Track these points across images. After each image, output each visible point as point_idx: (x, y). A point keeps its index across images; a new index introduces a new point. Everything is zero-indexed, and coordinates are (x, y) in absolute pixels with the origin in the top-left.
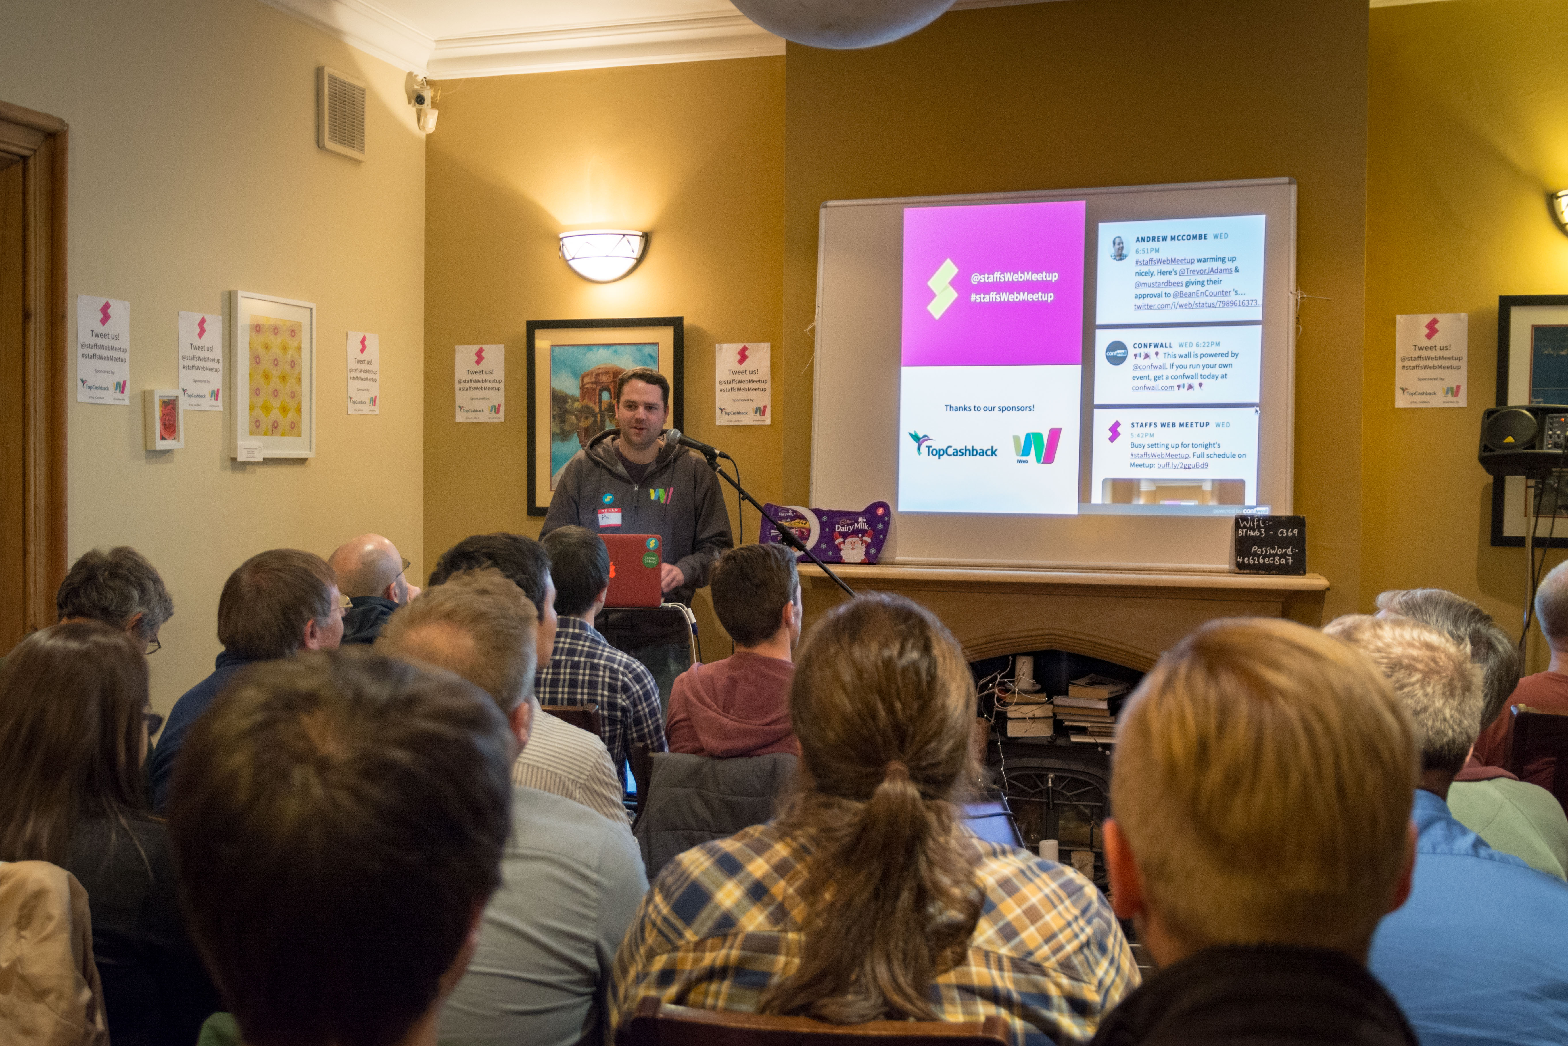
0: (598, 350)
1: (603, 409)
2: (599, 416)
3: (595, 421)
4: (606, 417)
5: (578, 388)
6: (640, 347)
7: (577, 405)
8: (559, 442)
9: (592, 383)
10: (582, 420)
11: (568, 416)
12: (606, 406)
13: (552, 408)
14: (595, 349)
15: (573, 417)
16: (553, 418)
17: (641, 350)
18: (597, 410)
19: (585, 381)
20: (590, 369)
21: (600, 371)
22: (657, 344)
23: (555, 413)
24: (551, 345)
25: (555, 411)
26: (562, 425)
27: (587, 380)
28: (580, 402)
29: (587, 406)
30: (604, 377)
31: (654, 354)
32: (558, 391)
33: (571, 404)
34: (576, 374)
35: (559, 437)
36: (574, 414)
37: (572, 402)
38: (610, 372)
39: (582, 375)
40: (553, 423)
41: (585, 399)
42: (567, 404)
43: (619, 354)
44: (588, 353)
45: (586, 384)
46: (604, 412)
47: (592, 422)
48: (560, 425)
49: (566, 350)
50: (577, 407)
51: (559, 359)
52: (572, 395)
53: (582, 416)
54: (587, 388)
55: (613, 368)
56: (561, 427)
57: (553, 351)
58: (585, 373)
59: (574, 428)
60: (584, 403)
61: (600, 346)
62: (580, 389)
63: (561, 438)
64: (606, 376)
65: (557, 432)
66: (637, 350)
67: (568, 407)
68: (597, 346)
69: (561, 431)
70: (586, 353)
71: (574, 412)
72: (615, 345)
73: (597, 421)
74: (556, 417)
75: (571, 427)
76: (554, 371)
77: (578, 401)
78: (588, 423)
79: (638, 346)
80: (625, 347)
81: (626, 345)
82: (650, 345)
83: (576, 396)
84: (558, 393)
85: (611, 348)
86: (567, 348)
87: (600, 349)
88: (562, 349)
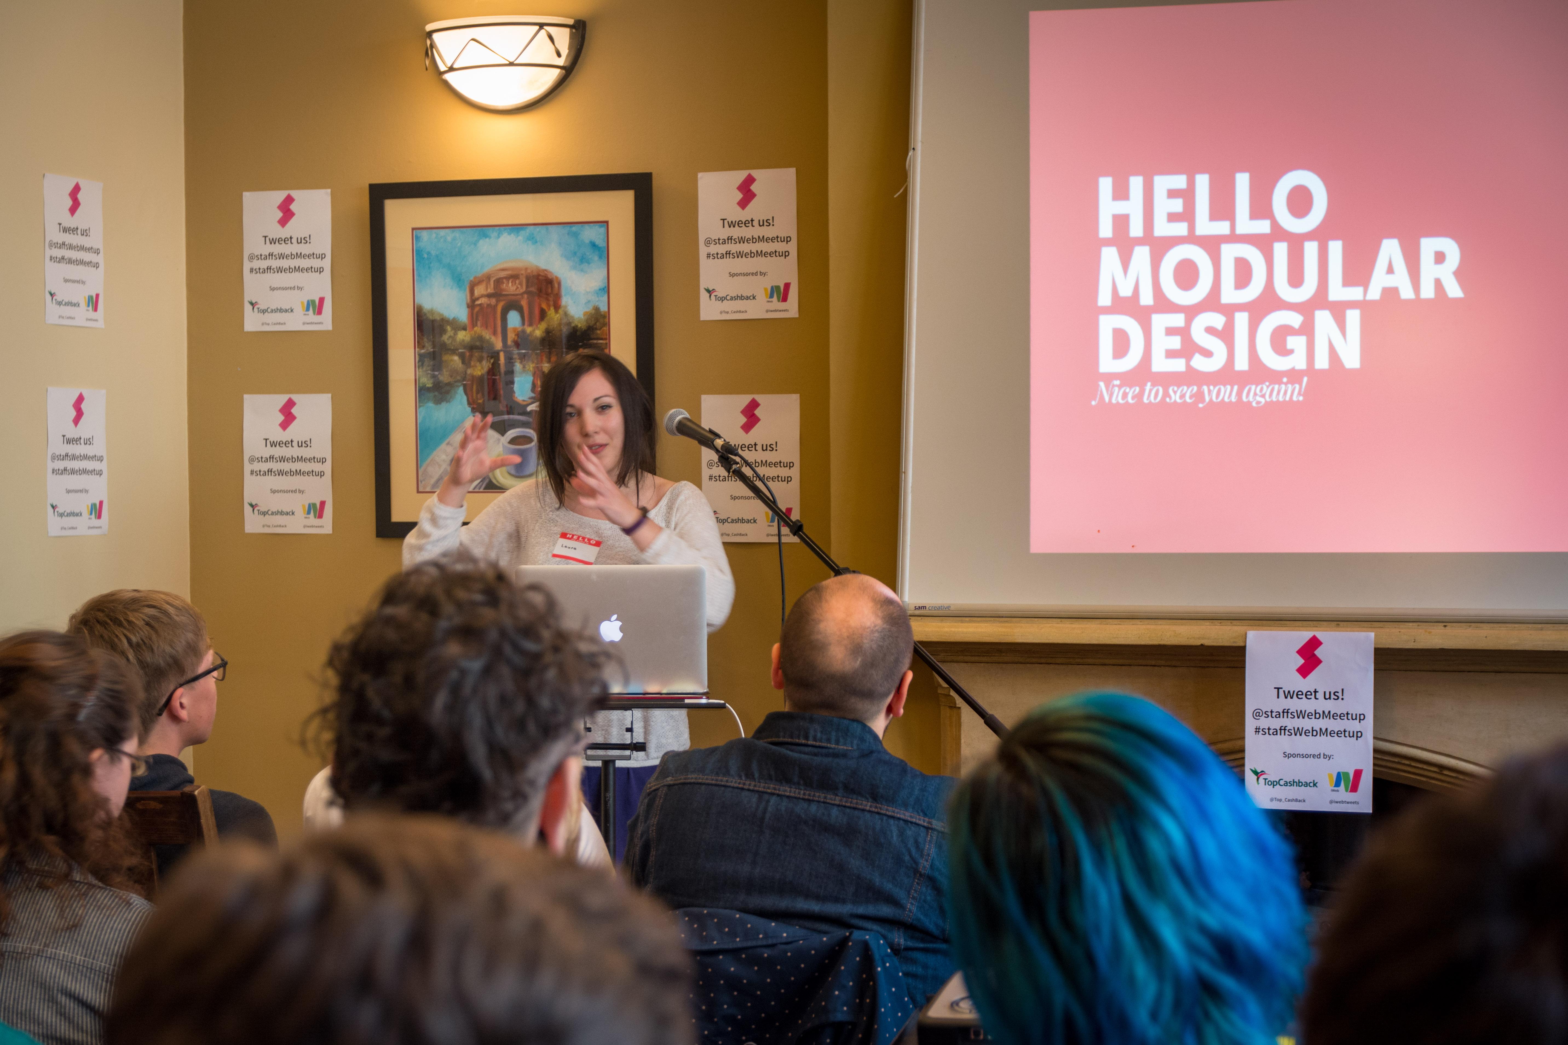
1: (509, 342)
2: (502, 355)
3: (496, 364)
4: (516, 357)
5: (465, 306)
6: (574, 229)
7: (462, 336)
9: (489, 296)
10: (472, 363)
11: (445, 357)
12: (515, 337)
13: (419, 343)
14: (493, 233)
15: (456, 358)
16: (421, 360)
17: (576, 235)
18: (498, 345)
19: (477, 294)
20: (486, 270)
21: (502, 274)
22: (605, 223)
23: (423, 351)
24: (413, 229)
25: (423, 347)
26: (436, 373)
27: (479, 291)
28: (468, 331)
29: (481, 338)
30: (510, 284)
31: (601, 243)
32: (429, 312)
33: (452, 335)
34: (460, 280)
35: (431, 395)
36: (457, 352)
37: (453, 332)
38: (521, 276)
39: (471, 281)
40: (420, 370)
41: (476, 325)
42: (445, 334)
43: (536, 242)
44: (481, 242)
45: (478, 299)
46: (512, 349)
47: (491, 366)
48: (432, 373)
49: (441, 237)
50: (463, 340)
51: (429, 253)
52: (454, 319)
53: (471, 356)
54: (480, 305)
55: (526, 269)
56: (434, 376)
57: (418, 238)
58: (475, 278)
59: (459, 378)
60: (475, 332)
61: (502, 228)
62: (468, 306)
63: (435, 396)
64: (514, 283)
65: (427, 386)
66: (568, 234)
67: (446, 341)
68: (497, 228)
69: (434, 383)
70: (477, 241)
71: (458, 350)
72: (529, 227)
73: (499, 364)
74: (426, 359)
75: (451, 376)
76: (419, 275)
77: (464, 329)
78: (482, 368)
79: (571, 227)
80: (547, 229)
81: (549, 227)
82: (592, 225)
83: (461, 319)
84: (428, 314)
85: (522, 232)
86: (443, 232)
87: (502, 234)
88: (434, 235)
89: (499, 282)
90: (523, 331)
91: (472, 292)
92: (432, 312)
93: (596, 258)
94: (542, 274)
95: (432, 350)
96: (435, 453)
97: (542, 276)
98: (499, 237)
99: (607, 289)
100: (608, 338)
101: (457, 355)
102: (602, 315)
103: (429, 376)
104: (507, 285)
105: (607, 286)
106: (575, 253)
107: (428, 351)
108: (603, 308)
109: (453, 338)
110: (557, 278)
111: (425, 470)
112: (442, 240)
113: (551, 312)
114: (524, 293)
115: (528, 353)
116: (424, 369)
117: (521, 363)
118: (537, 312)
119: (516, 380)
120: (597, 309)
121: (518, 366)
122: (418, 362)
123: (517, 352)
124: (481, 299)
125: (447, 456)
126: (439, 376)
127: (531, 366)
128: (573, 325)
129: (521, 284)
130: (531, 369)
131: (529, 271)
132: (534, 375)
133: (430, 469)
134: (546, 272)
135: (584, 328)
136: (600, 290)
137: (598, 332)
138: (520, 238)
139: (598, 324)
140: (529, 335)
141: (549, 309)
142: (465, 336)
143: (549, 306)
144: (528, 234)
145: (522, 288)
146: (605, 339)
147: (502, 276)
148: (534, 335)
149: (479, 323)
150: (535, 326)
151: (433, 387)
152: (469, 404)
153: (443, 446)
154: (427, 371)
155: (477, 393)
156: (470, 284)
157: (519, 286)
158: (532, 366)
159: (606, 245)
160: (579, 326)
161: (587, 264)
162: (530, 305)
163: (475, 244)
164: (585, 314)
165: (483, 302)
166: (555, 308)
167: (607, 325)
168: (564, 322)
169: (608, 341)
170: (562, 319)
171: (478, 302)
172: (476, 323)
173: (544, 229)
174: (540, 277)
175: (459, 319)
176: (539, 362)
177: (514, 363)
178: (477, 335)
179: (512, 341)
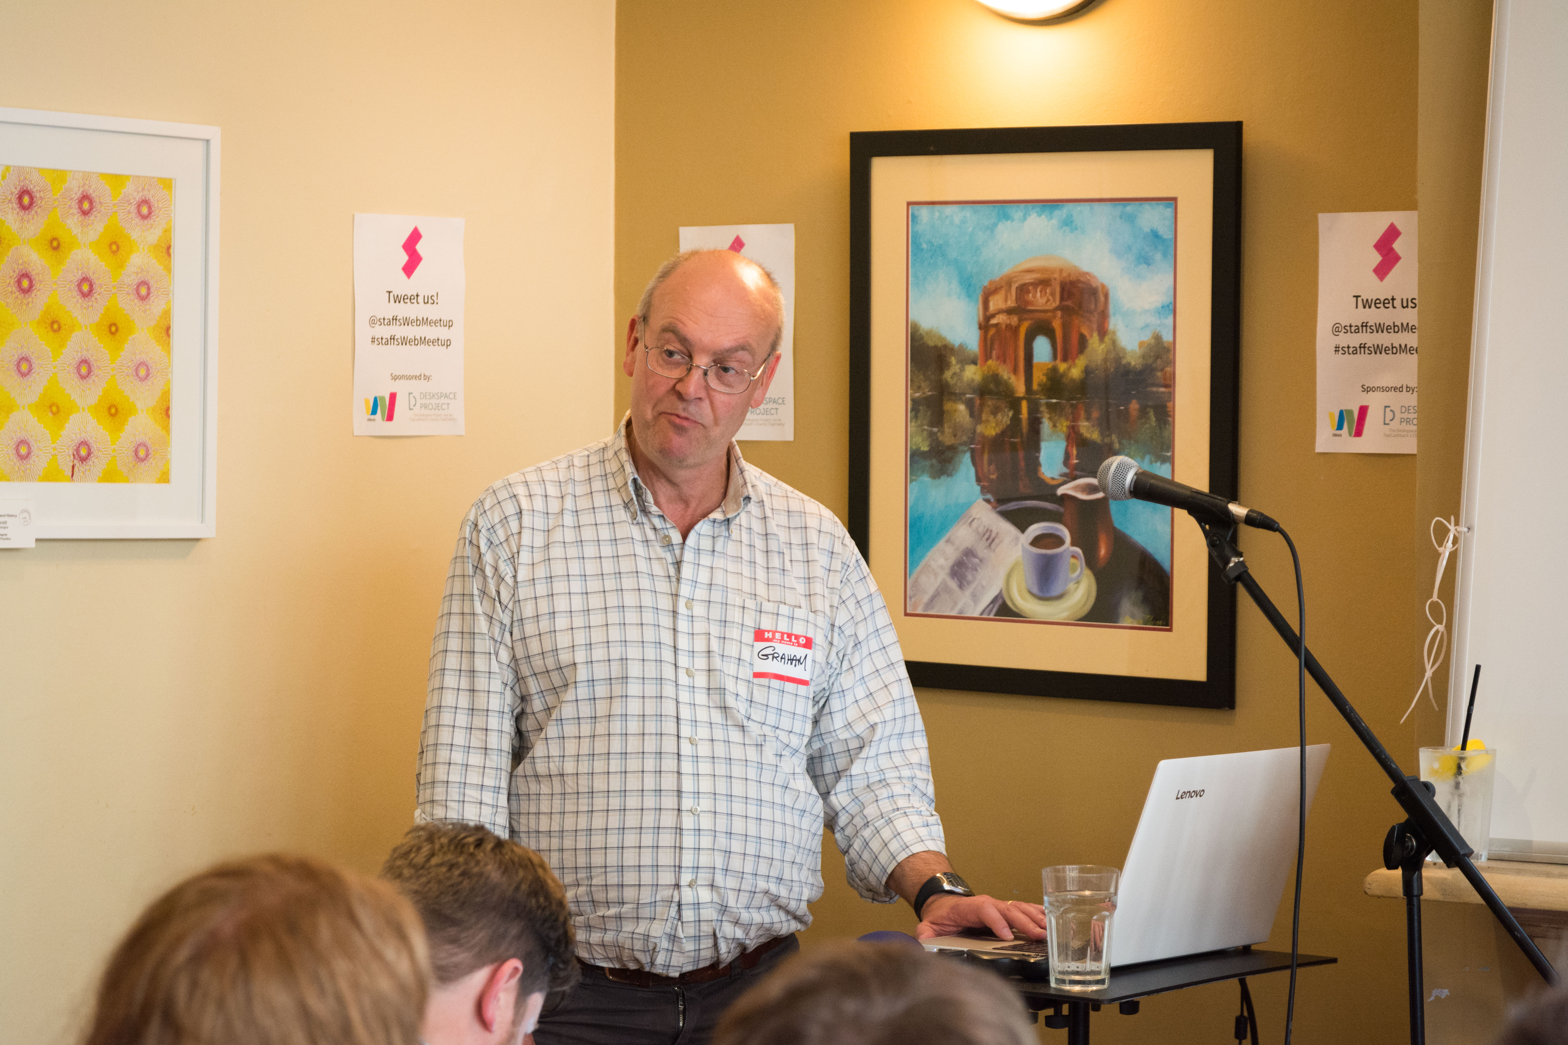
1: (1035, 387)
2: (1024, 405)
3: (1016, 419)
4: (1043, 409)
5: (976, 326)
6: (1129, 208)
7: (972, 374)
8: (926, 479)
9: (1009, 312)
10: (984, 417)
11: (948, 406)
12: (1044, 379)
13: (912, 382)
14: (1016, 213)
15: (962, 407)
16: (916, 407)
17: (1131, 219)
18: (1020, 388)
19: (992, 307)
20: (1006, 270)
21: (1028, 278)
22: (1172, 201)
23: (917, 395)
24: (909, 204)
25: (919, 388)
26: (935, 430)
27: (996, 303)
28: (978, 366)
29: (995, 378)
30: (1039, 294)
31: (1167, 234)
32: (927, 333)
33: (958, 371)
34: (969, 285)
35: (927, 463)
36: (963, 398)
37: (958, 366)
38: (1053, 282)
39: (985, 287)
40: (913, 424)
41: (991, 358)
42: (948, 369)
43: (1076, 229)
44: (1000, 227)
45: (993, 316)
46: (1037, 396)
47: (1009, 422)
48: (930, 429)
49: (946, 217)
50: (973, 380)
51: (930, 243)
52: (961, 346)
53: (982, 405)
54: (996, 325)
55: (1061, 270)
56: (931, 435)
57: (914, 218)
58: (991, 282)
59: (965, 438)
60: (989, 367)
61: (1030, 206)
62: (980, 328)
63: (932, 466)
65: (922, 449)
66: (1121, 217)
67: (949, 379)
68: (1023, 205)
69: (931, 445)
70: (996, 224)
71: (964, 394)
72: (1066, 204)
73: (1020, 420)
74: (921, 408)
75: (955, 436)
76: (915, 277)
77: (974, 362)
78: (997, 425)
79: (1125, 206)
80: (1091, 209)
81: (1094, 204)
82: (1154, 203)
83: (969, 348)
84: (926, 339)
85: (1057, 213)
86: (949, 210)
87: (1030, 215)
88: (937, 214)
89: (1023, 289)
90: (1054, 370)
91: (986, 304)
92: (929, 333)
93: (1158, 256)
94: (1082, 279)
95: (930, 393)
96: (929, 554)
97: (1084, 283)
98: (1025, 219)
99: (1172, 307)
100: (1172, 385)
101: (963, 402)
102: (1165, 348)
103: (925, 433)
104: (1034, 296)
105: (1173, 302)
106: (1129, 248)
107: (923, 396)
108: (1167, 337)
109: (959, 375)
110: (1103, 286)
111: (916, 580)
112: (947, 222)
113: (1094, 341)
114: (1057, 309)
115: (1060, 403)
116: (919, 423)
117: (1050, 419)
118: (1074, 340)
119: (1043, 445)
120: (1158, 338)
121: (1046, 426)
122: (911, 412)
123: (1046, 401)
124: (998, 316)
125: (947, 560)
126: (939, 434)
128: (1124, 362)
129: (1053, 294)
130: (1065, 429)
131: (1065, 274)
132: (1068, 438)
133: (923, 579)
134: (1088, 278)
135: (1139, 367)
136: (1163, 307)
137: (1159, 374)
138: (1054, 221)
139: (1159, 361)
140: (1062, 376)
141: (1091, 336)
142: (975, 374)
143: (1091, 331)
144: (1064, 216)
145: (1054, 301)
146: (1169, 386)
147: (1027, 281)
148: (1070, 375)
149: (994, 354)
150: (1070, 362)
151: (929, 450)
152: (978, 480)
153: (941, 544)
154: (922, 425)
155: (990, 463)
156: (984, 291)
157: (1051, 298)
158: (1065, 424)
159: (1171, 235)
160: (1133, 363)
161: (1145, 266)
162: (1066, 327)
163: (992, 228)
164: (1141, 344)
165: (1000, 321)
166: (1099, 334)
167: (1172, 362)
168: (1112, 356)
169: (1171, 390)
170: (1108, 352)
171: (993, 321)
172: (991, 353)
173: (1086, 207)
174: (1080, 285)
175: (967, 347)
176: (1075, 419)
177: (1042, 418)
178: (991, 373)
179: (1039, 385)
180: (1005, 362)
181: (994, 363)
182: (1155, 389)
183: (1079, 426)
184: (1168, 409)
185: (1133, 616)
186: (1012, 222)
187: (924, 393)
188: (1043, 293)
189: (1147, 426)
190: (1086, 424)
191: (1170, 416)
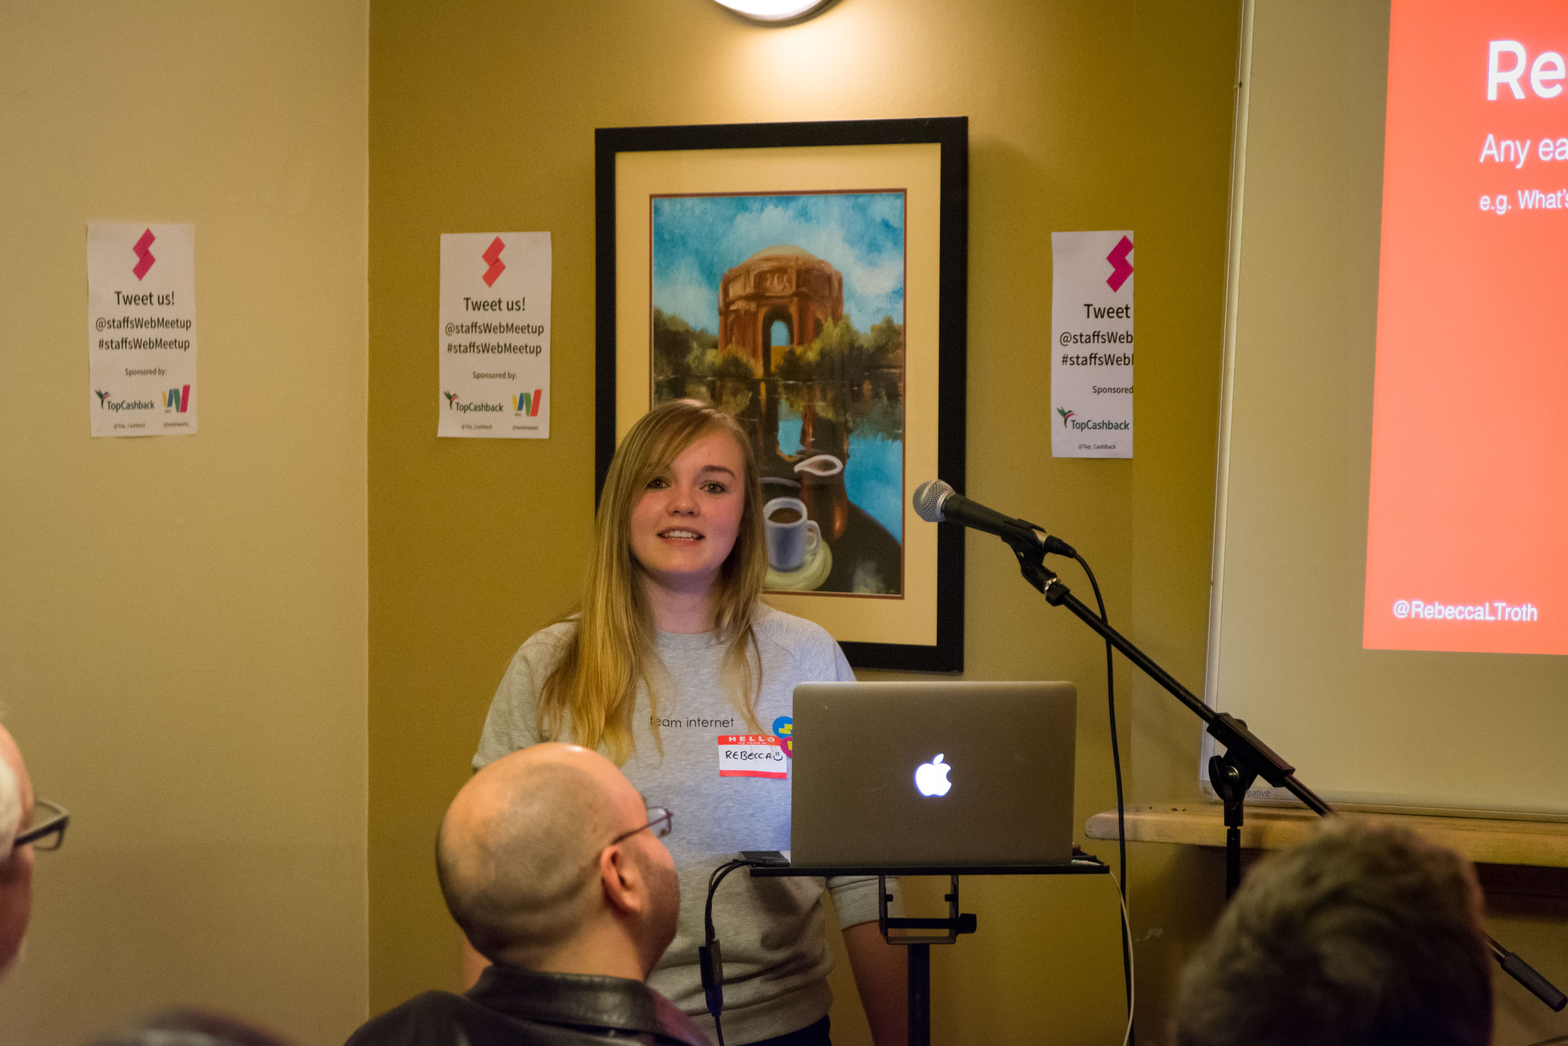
0: (762, 210)
1: (773, 368)
2: (763, 387)
3: (755, 401)
4: (781, 390)
5: (716, 311)
6: (861, 200)
7: (713, 357)
9: (748, 298)
10: (725, 398)
11: (690, 388)
12: (782, 362)
13: (656, 366)
14: (755, 205)
15: (703, 389)
16: (659, 390)
17: (863, 210)
18: (759, 371)
19: (732, 292)
20: (745, 259)
21: (766, 266)
22: (902, 193)
23: (661, 378)
24: (652, 197)
25: (663, 371)
27: (736, 290)
28: (719, 350)
29: (735, 362)
30: (776, 282)
31: (896, 223)
32: (670, 319)
33: (699, 354)
34: (710, 274)
36: (705, 381)
37: (700, 350)
38: (790, 270)
39: (725, 275)
41: (731, 342)
42: (690, 353)
43: (811, 219)
44: (739, 218)
45: (733, 302)
46: (776, 378)
47: (748, 403)
49: (688, 209)
50: (713, 364)
51: (672, 233)
52: (702, 332)
53: (722, 387)
54: (736, 311)
55: (797, 259)
57: (657, 210)
58: (730, 271)
60: (729, 351)
61: (767, 197)
62: (721, 313)
64: (781, 280)
66: (854, 207)
67: (691, 363)
68: (760, 197)
70: (735, 215)
71: (706, 377)
72: (800, 195)
73: (758, 401)
74: (664, 390)
76: (659, 265)
77: (715, 346)
78: (737, 405)
79: (857, 197)
80: (826, 200)
81: (828, 195)
82: (885, 194)
83: (710, 332)
84: (668, 323)
85: (793, 204)
86: (689, 202)
87: (767, 207)
88: (679, 206)
89: (761, 277)
90: (792, 353)
91: (726, 292)
92: (673, 319)
93: (889, 245)
94: (817, 267)
95: (672, 377)
97: (818, 270)
99: (902, 293)
100: (903, 367)
101: (704, 384)
102: (895, 331)
104: (772, 284)
105: (903, 288)
106: (862, 237)
107: (666, 379)
108: (898, 321)
109: (700, 359)
110: (837, 273)
112: (689, 213)
113: (828, 325)
114: (793, 295)
115: (797, 385)
117: (787, 399)
118: (810, 325)
119: (782, 425)
120: (889, 322)
121: (784, 406)
122: (654, 394)
123: (784, 382)
124: (738, 302)
127: (801, 404)
128: (857, 344)
129: (789, 281)
130: (801, 409)
131: (801, 262)
132: (805, 417)
134: (823, 265)
135: (871, 350)
136: (894, 292)
137: (890, 356)
138: (791, 212)
139: (890, 343)
140: (798, 359)
141: (826, 320)
142: (716, 358)
143: (826, 316)
144: (799, 207)
145: (791, 288)
146: (900, 367)
147: (765, 269)
148: (806, 357)
149: (734, 338)
150: (806, 345)
156: (723, 279)
157: (787, 285)
159: (901, 225)
160: (866, 346)
161: (877, 253)
162: (802, 312)
163: (731, 220)
164: (873, 328)
165: (740, 307)
166: (834, 319)
167: (903, 345)
168: (846, 340)
169: (902, 370)
170: (842, 335)
171: (733, 307)
172: (731, 336)
173: (821, 199)
174: (815, 272)
175: (708, 332)
176: (811, 399)
177: (779, 399)
178: (731, 356)
179: (777, 367)
180: (744, 345)
181: (734, 346)
182: (886, 370)
183: (814, 406)
184: (900, 389)
185: (866, 586)
186: (751, 212)
187: (667, 376)
188: (780, 280)
189: (880, 405)
190: (821, 403)
191: (900, 395)
